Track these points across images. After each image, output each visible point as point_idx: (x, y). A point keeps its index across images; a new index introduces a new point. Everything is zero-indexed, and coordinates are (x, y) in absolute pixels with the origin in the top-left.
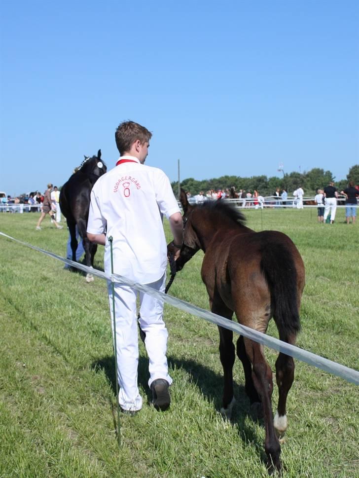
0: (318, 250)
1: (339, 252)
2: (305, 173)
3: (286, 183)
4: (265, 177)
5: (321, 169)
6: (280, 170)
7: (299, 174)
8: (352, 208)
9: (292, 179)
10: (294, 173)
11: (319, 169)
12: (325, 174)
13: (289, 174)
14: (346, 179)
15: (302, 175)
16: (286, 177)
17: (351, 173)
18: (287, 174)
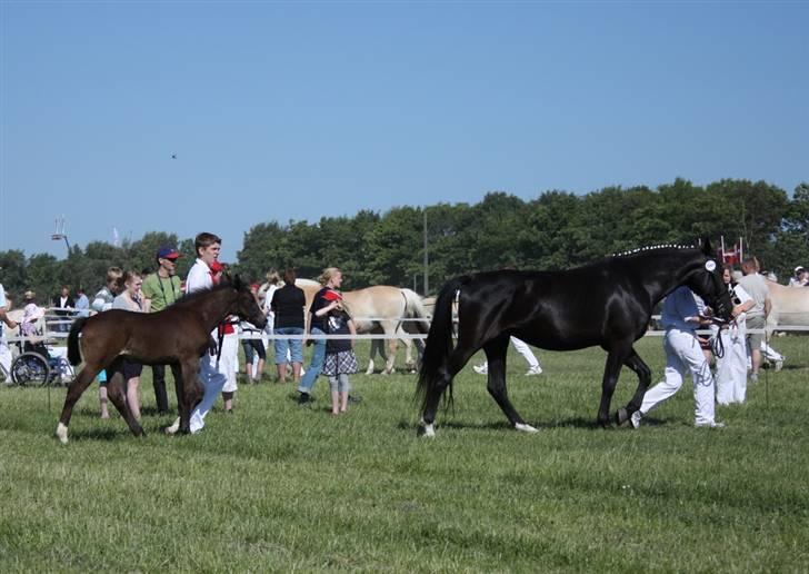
0: (222, 461)
1: (282, 466)
2: (125, 245)
3: (74, 271)
4: (19, 256)
5: (169, 234)
6: (57, 238)
7: (111, 248)
8: (290, 342)
9: (91, 262)
10: (98, 245)
11: (163, 235)
12: (179, 247)
13: (83, 248)
14: (237, 261)
15: (119, 250)
16: (75, 254)
17: (247, 246)
18: (76, 247)
